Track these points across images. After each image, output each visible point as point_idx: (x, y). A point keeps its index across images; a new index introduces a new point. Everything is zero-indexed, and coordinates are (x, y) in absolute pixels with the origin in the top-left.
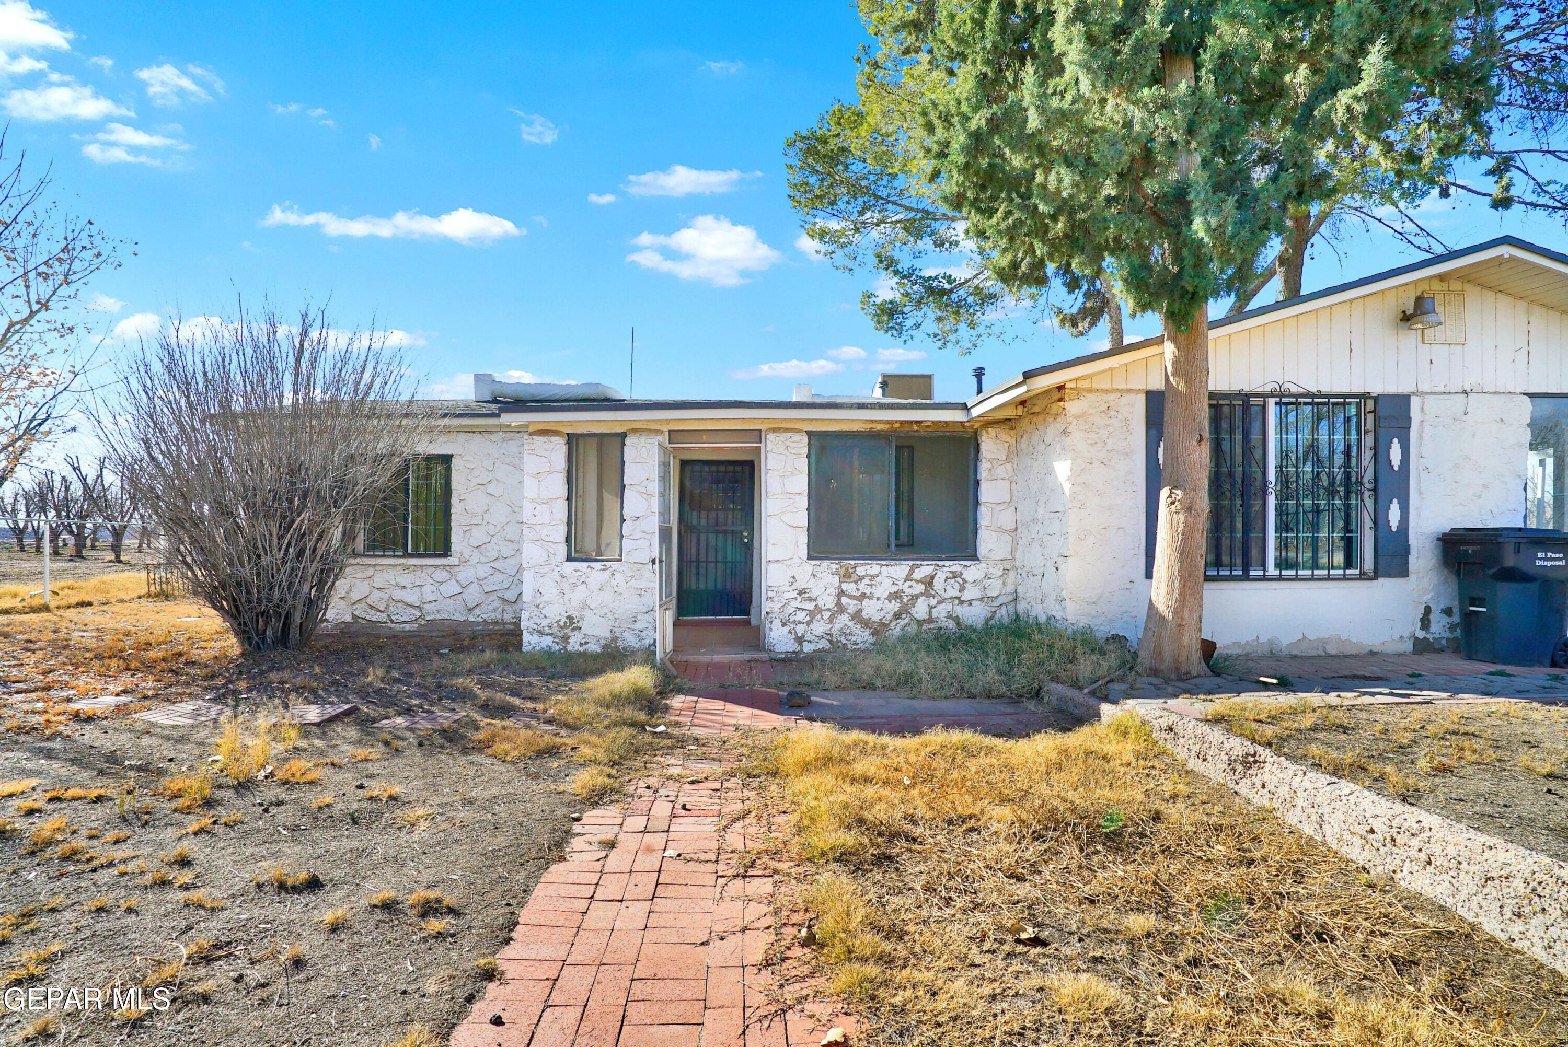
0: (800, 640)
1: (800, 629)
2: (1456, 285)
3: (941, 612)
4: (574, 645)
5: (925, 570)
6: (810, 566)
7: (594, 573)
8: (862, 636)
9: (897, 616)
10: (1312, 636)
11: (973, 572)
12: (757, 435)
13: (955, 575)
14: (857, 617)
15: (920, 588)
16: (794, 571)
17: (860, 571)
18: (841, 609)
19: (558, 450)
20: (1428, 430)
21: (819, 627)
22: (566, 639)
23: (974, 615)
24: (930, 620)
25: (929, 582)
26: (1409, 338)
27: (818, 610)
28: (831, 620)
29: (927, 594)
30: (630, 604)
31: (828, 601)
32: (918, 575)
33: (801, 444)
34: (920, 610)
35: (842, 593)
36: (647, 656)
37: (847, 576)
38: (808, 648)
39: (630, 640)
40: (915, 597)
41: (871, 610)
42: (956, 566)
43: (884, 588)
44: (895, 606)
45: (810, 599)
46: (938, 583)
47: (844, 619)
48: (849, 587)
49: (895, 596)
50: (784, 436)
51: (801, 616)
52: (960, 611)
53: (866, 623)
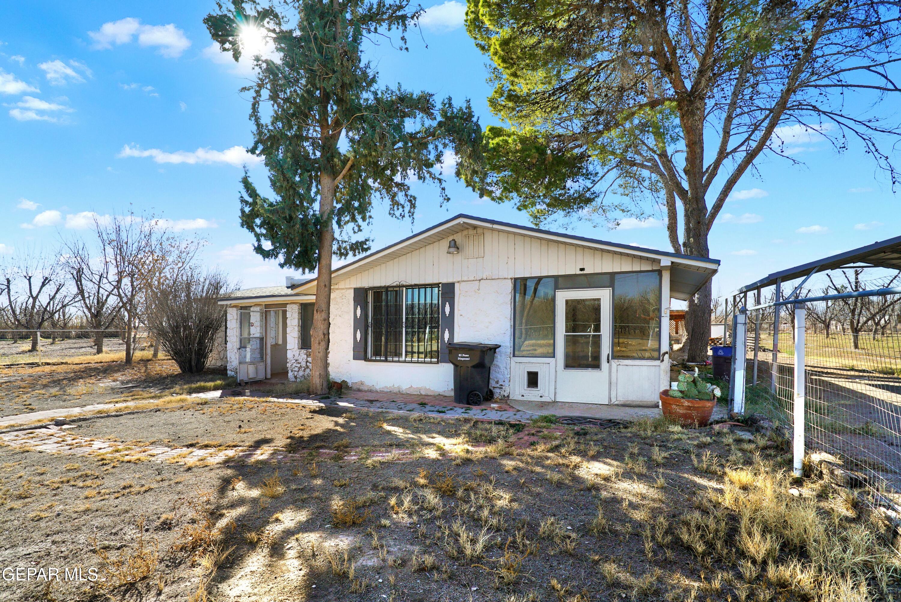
0: (296, 377)
1: (296, 374)
2: (480, 231)
6: (298, 352)
10: (415, 386)
12: (286, 304)
16: (294, 353)
18: (307, 367)
20: (462, 298)
21: (301, 373)
26: (458, 258)
27: (301, 367)
28: (304, 371)
31: (304, 364)
33: (296, 308)
35: (307, 362)
38: (298, 380)
45: (299, 363)
50: (293, 305)
51: (296, 369)
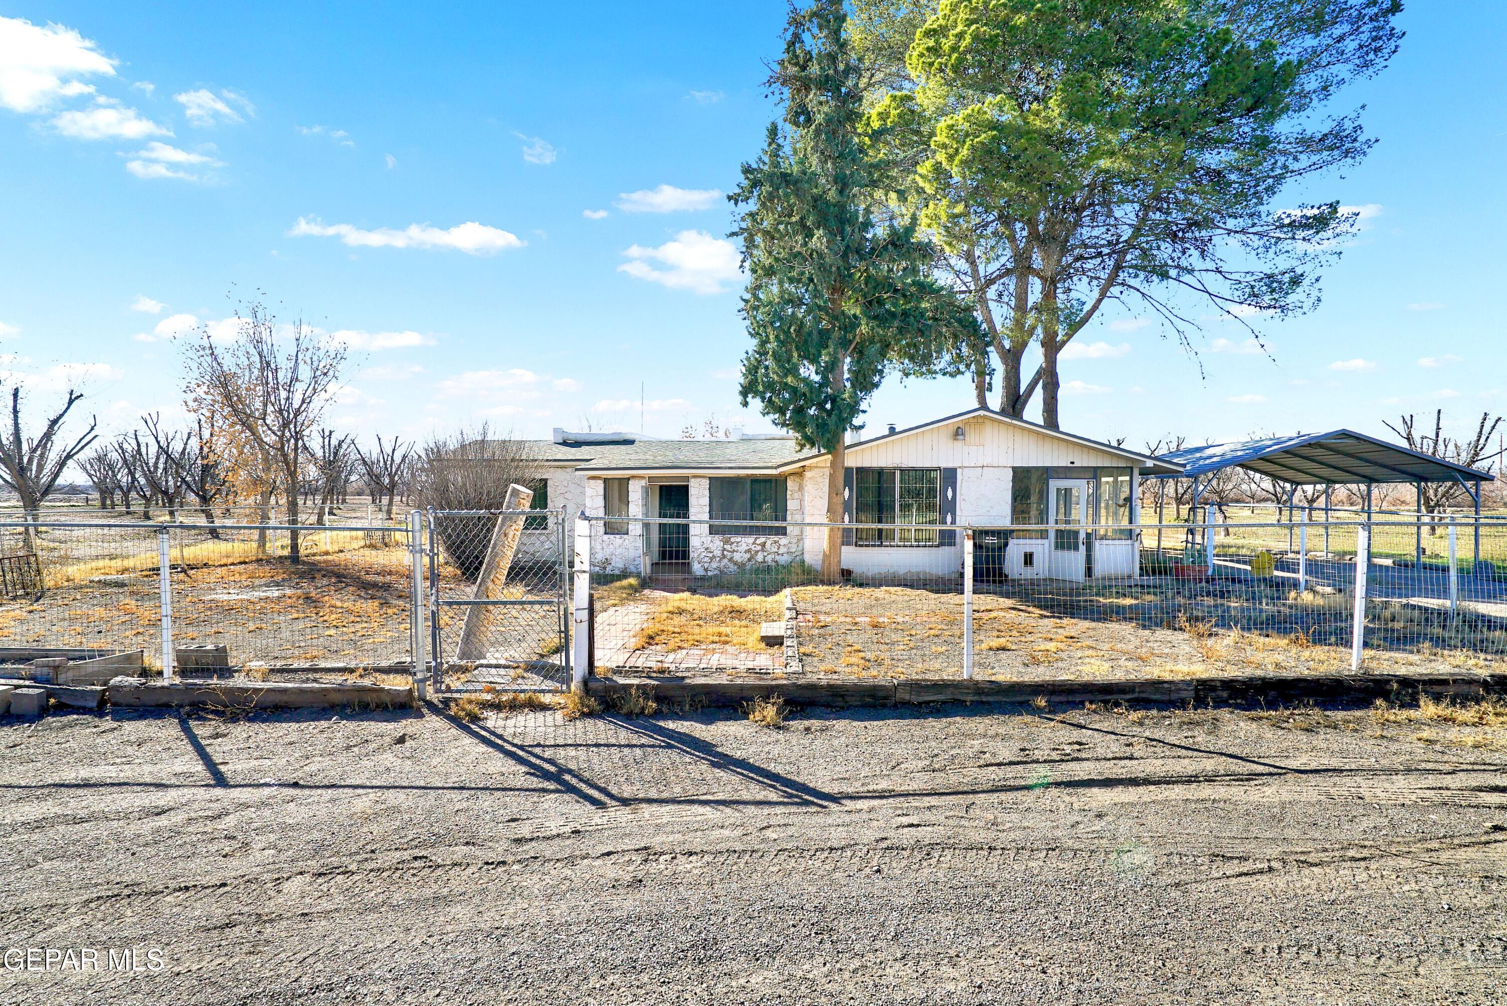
0: (706, 570)
1: (706, 565)
2: (980, 420)
3: (769, 559)
4: (608, 571)
5: (762, 539)
6: (709, 538)
7: (617, 540)
8: (733, 568)
9: (749, 560)
10: (914, 570)
11: (783, 541)
12: (687, 478)
13: (775, 542)
14: (731, 560)
15: (759, 548)
16: (703, 539)
17: (732, 540)
18: (724, 556)
19: (600, 485)
20: (965, 484)
21: (714, 565)
22: (605, 568)
23: (783, 559)
24: (764, 562)
25: (763, 545)
26: (959, 444)
27: (714, 557)
28: (720, 561)
29: (763, 550)
30: (632, 553)
31: (718, 553)
32: (758, 542)
33: (706, 483)
34: (760, 557)
35: (724, 549)
36: (638, 575)
37: (726, 542)
38: (710, 573)
39: (632, 569)
40: (757, 552)
41: (737, 557)
42: (776, 538)
43: (744, 547)
44: (748, 556)
45: (710, 552)
46: (768, 545)
47: (726, 561)
48: (728, 547)
49: (749, 551)
50: (698, 480)
51: (706, 559)
52: (777, 558)
53: (736, 563)
